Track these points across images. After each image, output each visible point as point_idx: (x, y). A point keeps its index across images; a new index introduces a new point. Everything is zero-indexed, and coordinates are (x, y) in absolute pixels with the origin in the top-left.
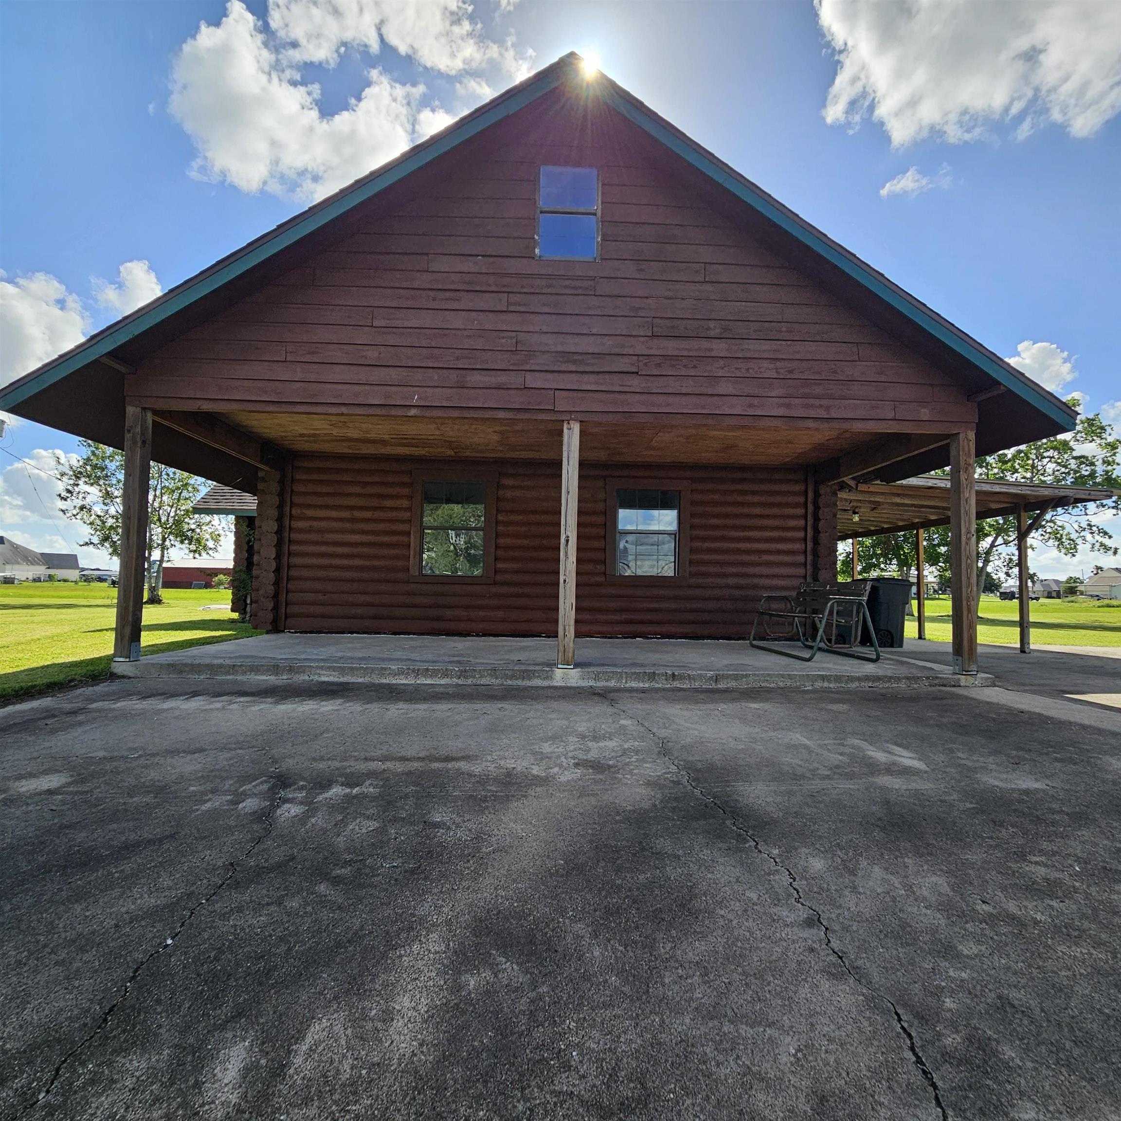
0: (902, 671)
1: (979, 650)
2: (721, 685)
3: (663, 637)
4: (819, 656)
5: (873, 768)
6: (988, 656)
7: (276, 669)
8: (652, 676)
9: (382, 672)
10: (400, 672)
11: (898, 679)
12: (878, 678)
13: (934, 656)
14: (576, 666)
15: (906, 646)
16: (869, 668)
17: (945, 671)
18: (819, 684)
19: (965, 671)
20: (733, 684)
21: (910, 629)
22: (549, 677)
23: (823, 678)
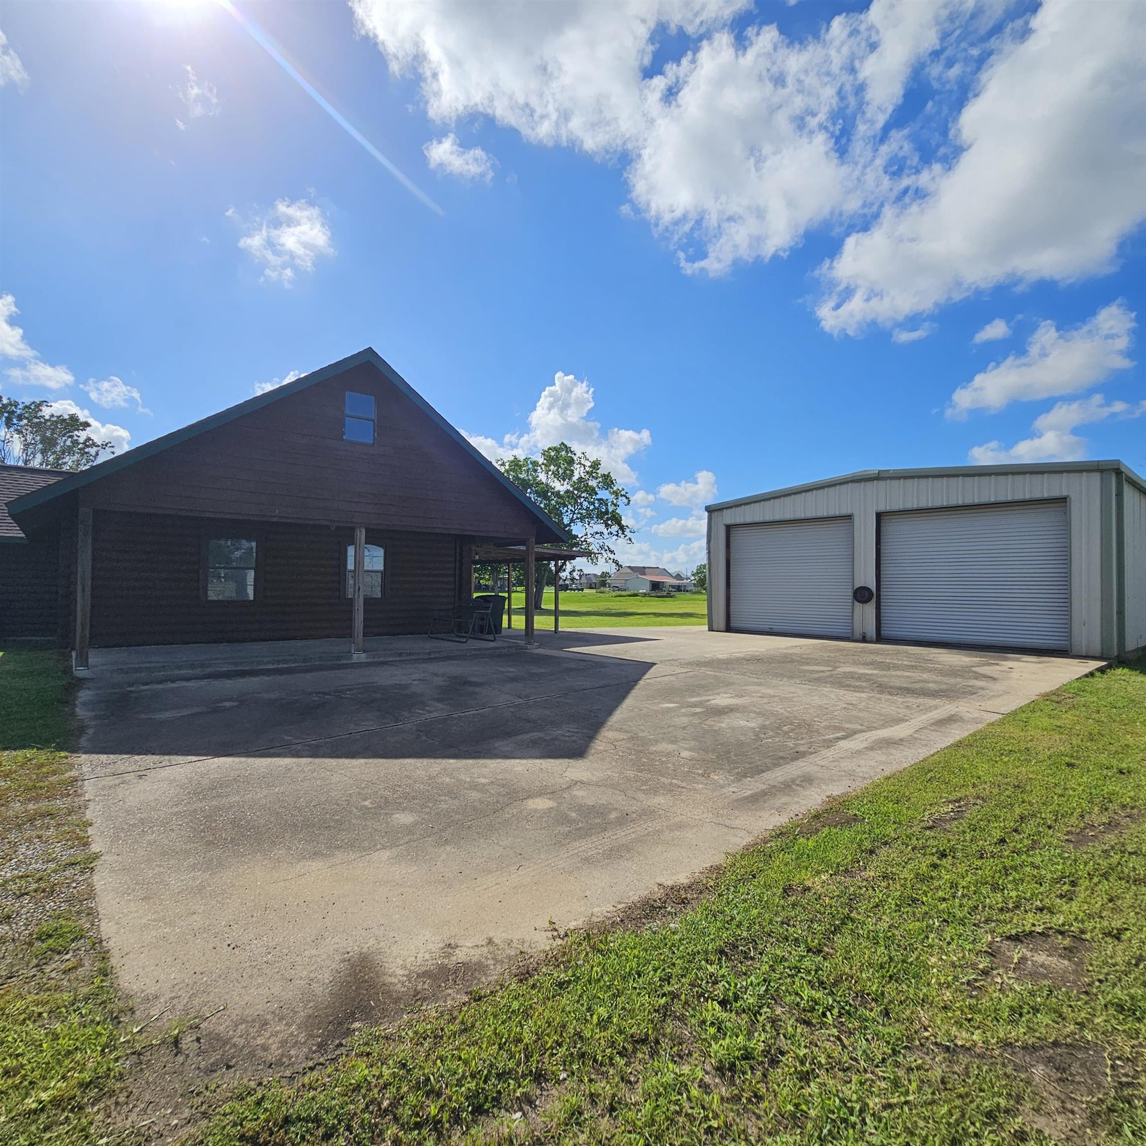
0: (505, 645)
1: (535, 633)
2: (432, 656)
3: (375, 636)
4: (470, 641)
5: (503, 672)
6: (540, 636)
7: (193, 667)
8: (400, 654)
9: (259, 663)
10: (268, 663)
11: (504, 648)
12: (497, 648)
13: (516, 637)
14: (364, 652)
15: (503, 633)
16: (492, 644)
17: (522, 643)
18: (473, 652)
19: (530, 643)
20: (437, 655)
21: (505, 624)
22: (350, 658)
23: (475, 650)
